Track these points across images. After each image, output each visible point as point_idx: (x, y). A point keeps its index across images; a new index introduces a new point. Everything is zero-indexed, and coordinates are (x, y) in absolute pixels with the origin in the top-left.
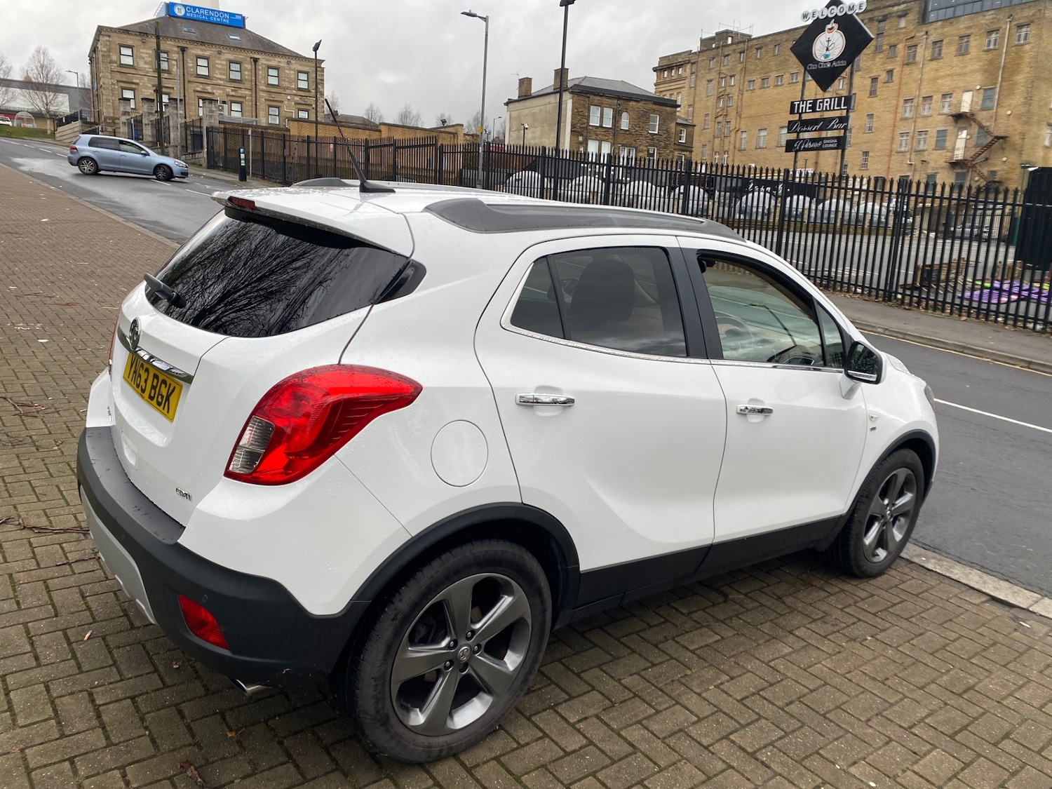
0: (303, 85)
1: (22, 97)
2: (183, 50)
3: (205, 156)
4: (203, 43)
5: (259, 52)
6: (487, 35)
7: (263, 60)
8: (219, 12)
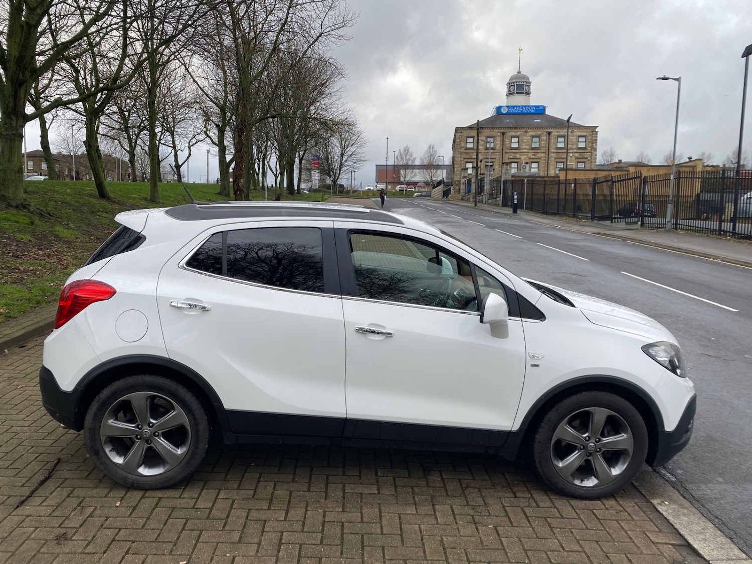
0: (582, 145)
1: (419, 175)
2: (503, 134)
3: (501, 199)
4: (516, 128)
5: (551, 127)
6: (679, 91)
7: (555, 132)
8: (529, 106)
